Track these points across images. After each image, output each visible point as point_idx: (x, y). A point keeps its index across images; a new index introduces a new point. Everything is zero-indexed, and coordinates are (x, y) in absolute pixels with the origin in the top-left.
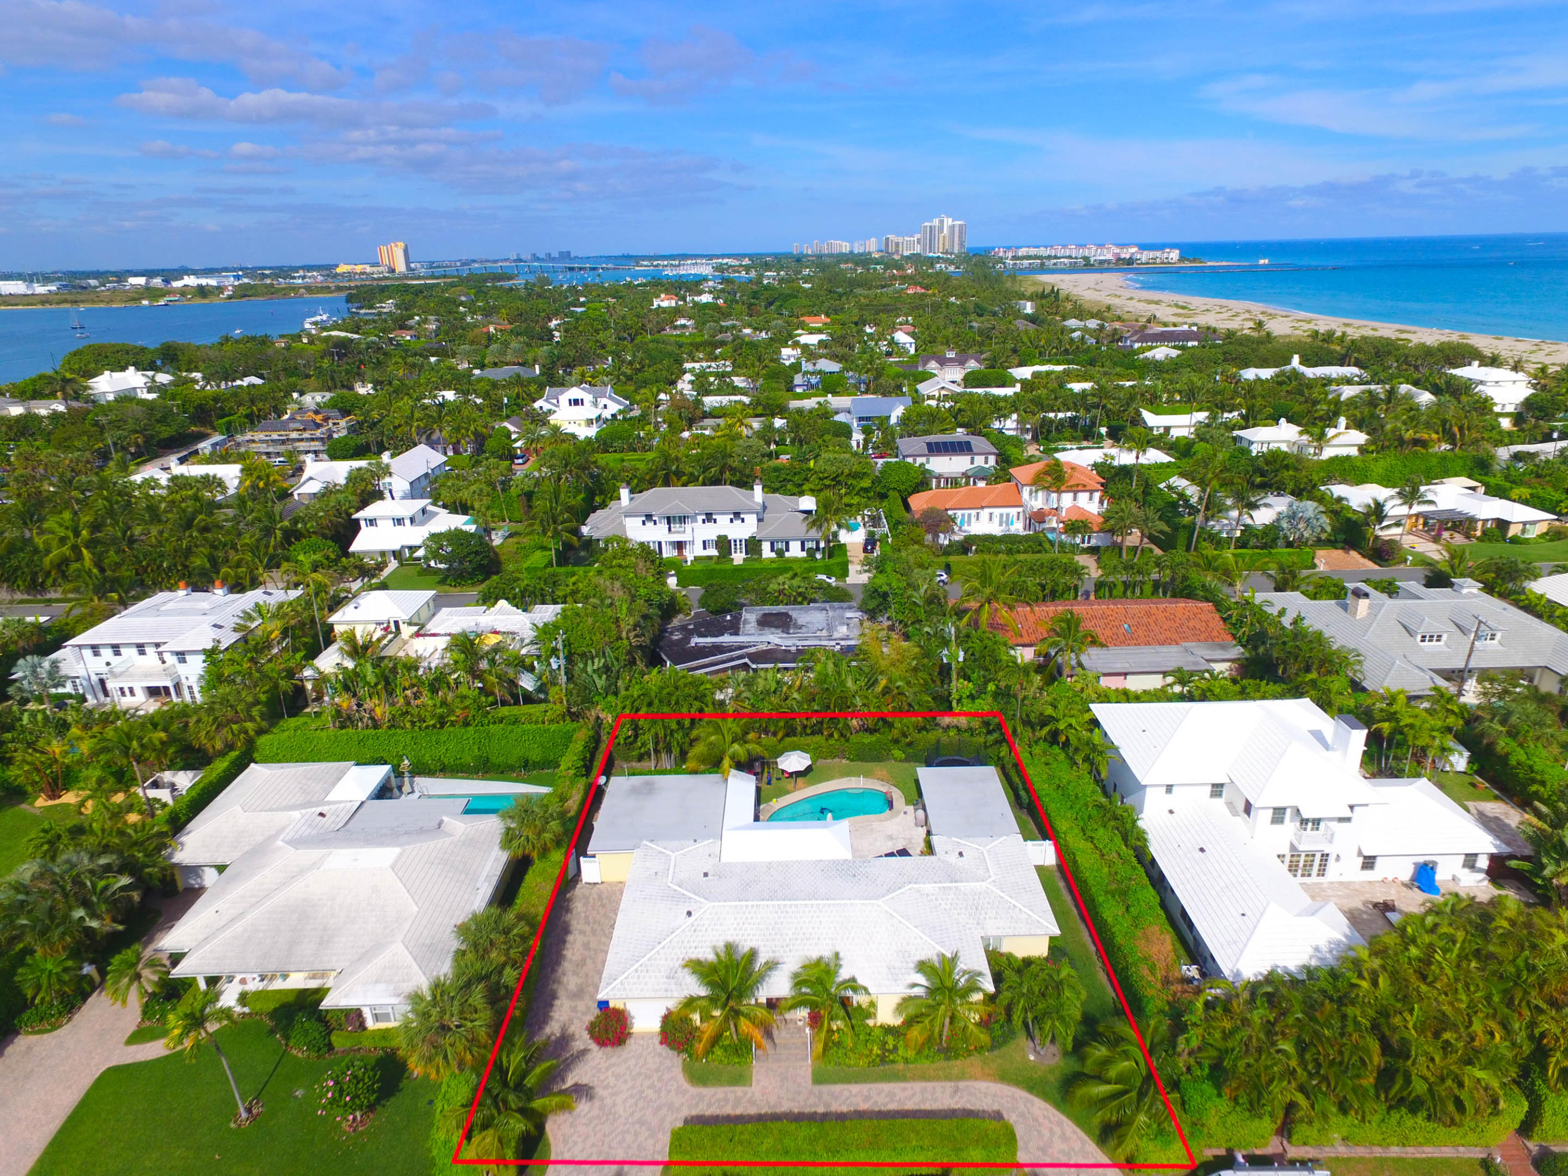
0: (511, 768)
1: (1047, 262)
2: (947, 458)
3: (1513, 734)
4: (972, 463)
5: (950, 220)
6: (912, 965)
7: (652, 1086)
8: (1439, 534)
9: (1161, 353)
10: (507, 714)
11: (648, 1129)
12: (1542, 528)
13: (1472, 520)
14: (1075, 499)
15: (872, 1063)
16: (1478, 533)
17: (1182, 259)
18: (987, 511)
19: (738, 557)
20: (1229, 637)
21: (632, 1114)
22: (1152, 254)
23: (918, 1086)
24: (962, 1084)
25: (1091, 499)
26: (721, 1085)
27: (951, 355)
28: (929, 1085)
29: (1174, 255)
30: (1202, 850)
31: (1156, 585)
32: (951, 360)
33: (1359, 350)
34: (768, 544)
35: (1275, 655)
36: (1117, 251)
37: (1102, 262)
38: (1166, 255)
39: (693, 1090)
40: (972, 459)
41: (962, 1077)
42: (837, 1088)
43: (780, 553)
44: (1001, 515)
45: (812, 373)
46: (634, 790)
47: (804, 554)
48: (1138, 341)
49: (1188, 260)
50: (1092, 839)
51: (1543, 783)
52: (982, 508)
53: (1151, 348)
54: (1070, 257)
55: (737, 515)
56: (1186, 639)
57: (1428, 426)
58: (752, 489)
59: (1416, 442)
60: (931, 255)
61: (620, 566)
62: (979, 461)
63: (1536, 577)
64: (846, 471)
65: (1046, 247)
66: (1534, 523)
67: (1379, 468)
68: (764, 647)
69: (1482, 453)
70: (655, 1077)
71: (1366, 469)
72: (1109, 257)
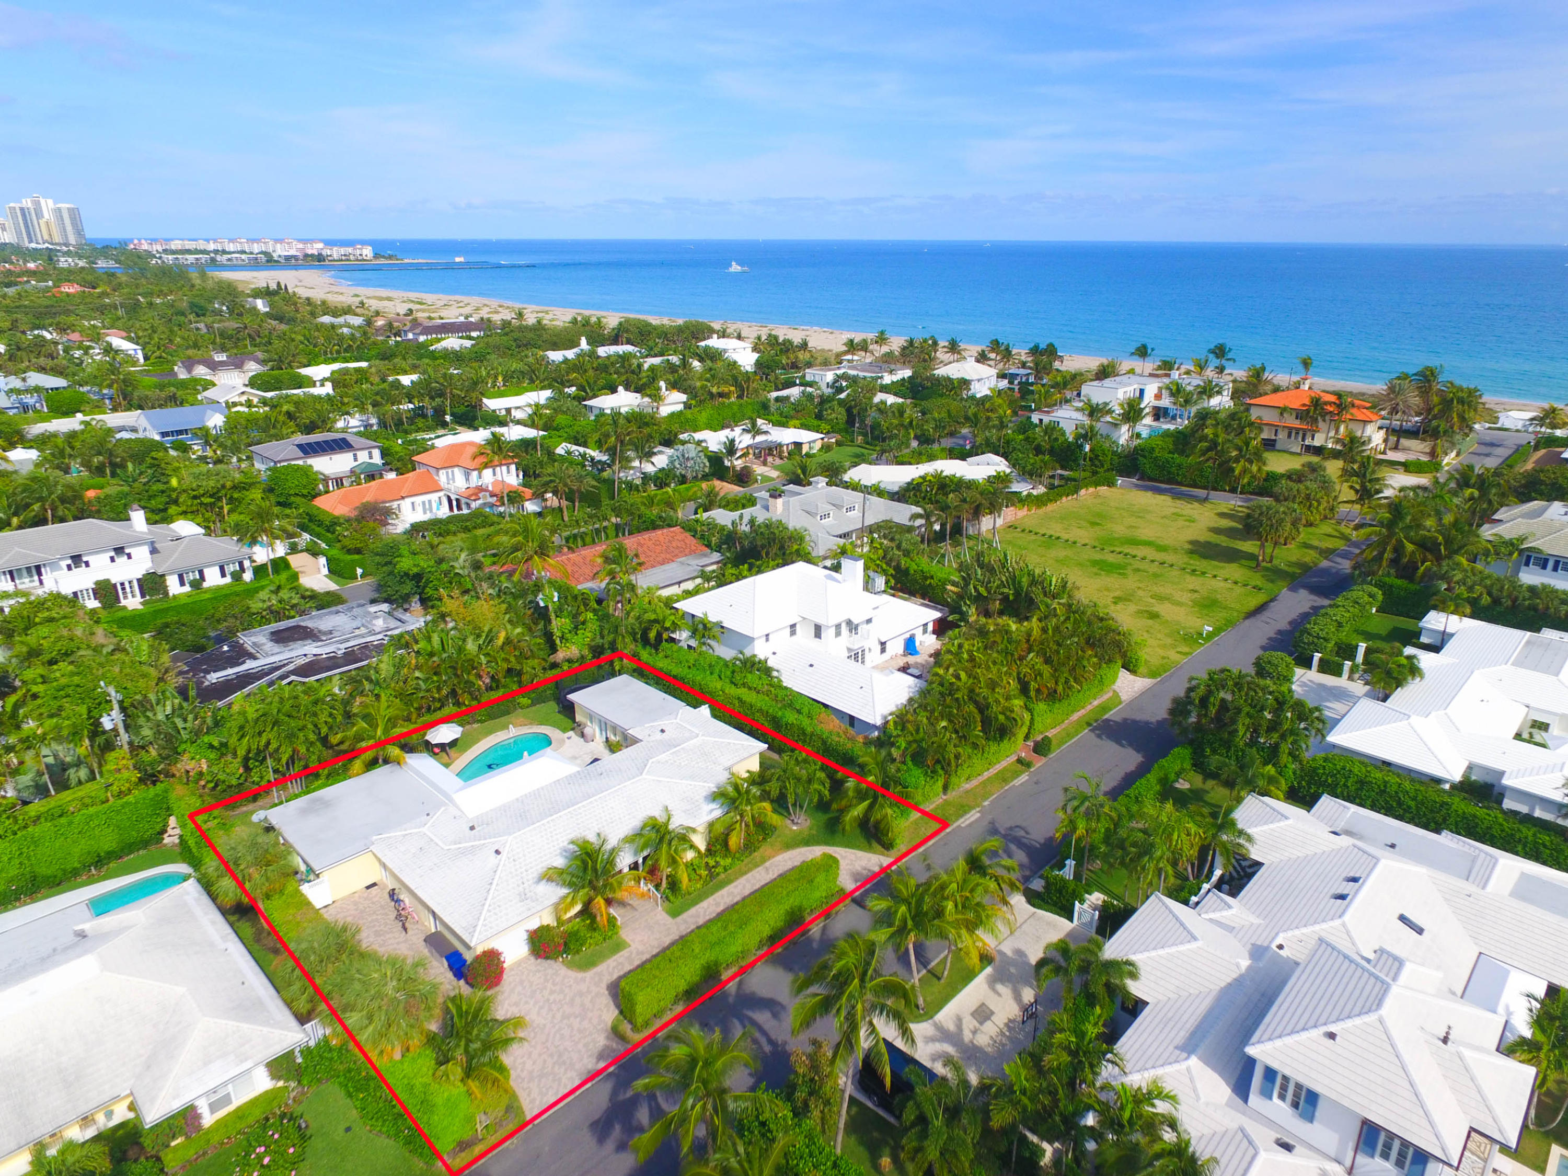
0: (75, 873)
1: (219, 258)
2: (327, 458)
3: (907, 553)
4: (356, 460)
5: (50, 202)
6: (702, 800)
7: (552, 992)
8: (765, 460)
9: (452, 342)
10: (42, 809)
11: (576, 1017)
12: (818, 445)
13: (780, 445)
14: (494, 474)
15: (706, 883)
16: (786, 454)
17: (377, 256)
18: (408, 501)
19: (133, 602)
20: (704, 548)
21: (553, 1017)
22: (343, 251)
23: (742, 881)
24: (767, 864)
25: (508, 472)
26: (609, 958)
27: (221, 357)
28: (749, 875)
29: (368, 252)
30: (811, 666)
31: (617, 527)
32: (222, 363)
33: (627, 331)
34: (176, 577)
35: (759, 543)
36: (301, 246)
37: (288, 258)
38: (358, 252)
39: (589, 974)
40: (355, 455)
41: (764, 860)
42: (693, 911)
43: (197, 584)
44: (424, 503)
45: (27, 391)
46: (304, 812)
47: (187, 588)
48: (422, 333)
49: (383, 257)
50: (744, 685)
51: (932, 577)
52: (403, 498)
53: (439, 340)
54: (243, 252)
55: (119, 550)
56: (677, 556)
57: (726, 382)
58: (128, 519)
59: (721, 395)
60: (33, 245)
61: (51, 620)
62: (363, 456)
63: (845, 471)
64: (229, 484)
65: (208, 241)
66: (814, 441)
67: (703, 417)
68: (303, 661)
69: (762, 398)
70: (549, 985)
71: (695, 420)
72: (292, 252)
